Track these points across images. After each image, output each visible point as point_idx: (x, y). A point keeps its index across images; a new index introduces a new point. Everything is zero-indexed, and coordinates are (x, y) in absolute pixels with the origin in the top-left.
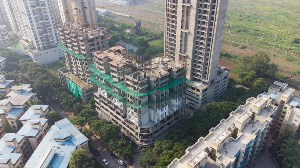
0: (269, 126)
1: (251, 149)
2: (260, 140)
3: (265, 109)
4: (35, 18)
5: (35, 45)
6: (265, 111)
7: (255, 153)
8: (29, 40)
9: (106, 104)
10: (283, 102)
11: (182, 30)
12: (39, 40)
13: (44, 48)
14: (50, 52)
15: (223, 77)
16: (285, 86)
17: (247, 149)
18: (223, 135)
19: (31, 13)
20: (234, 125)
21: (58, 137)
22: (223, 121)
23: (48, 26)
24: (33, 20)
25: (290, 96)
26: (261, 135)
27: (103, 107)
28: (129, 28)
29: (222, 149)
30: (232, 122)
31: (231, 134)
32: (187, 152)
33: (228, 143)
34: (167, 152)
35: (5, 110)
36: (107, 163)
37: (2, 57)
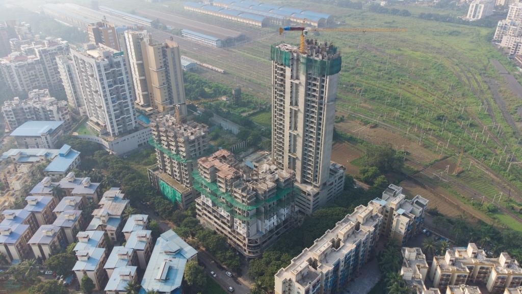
0: (371, 236)
1: (352, 259)
2: (362, 249)
3: (371, 218)
4: (112, 98)
5: (109, 130)
6: (371, 220)
7: (360, 262)
8: (100, 123)
9: (209, 212)
10: (392, 209)
11: (290, 132)
12: (115, 124)
13: (121, 134)
14: (128, 139)
15: (337, 178)
16: (399, 190)
17: (347, 259)
18: (324, 247)
19: (108, 93)
20: (338, 236)
21: (168, 250)
22: (329, 232)
23: (125, 107)
24: (110, 101)
25: (400, 202)
26: (363, 245)
27: (206, 215)
28: (225, 93)
29: (324, 259)
30: (336, 232)
31: (333, 245)
32: (292, 262)
33: (330, 254)
34: (275, 263)
35: (103, 221)
36: (215, 276)
37: (76, 151)
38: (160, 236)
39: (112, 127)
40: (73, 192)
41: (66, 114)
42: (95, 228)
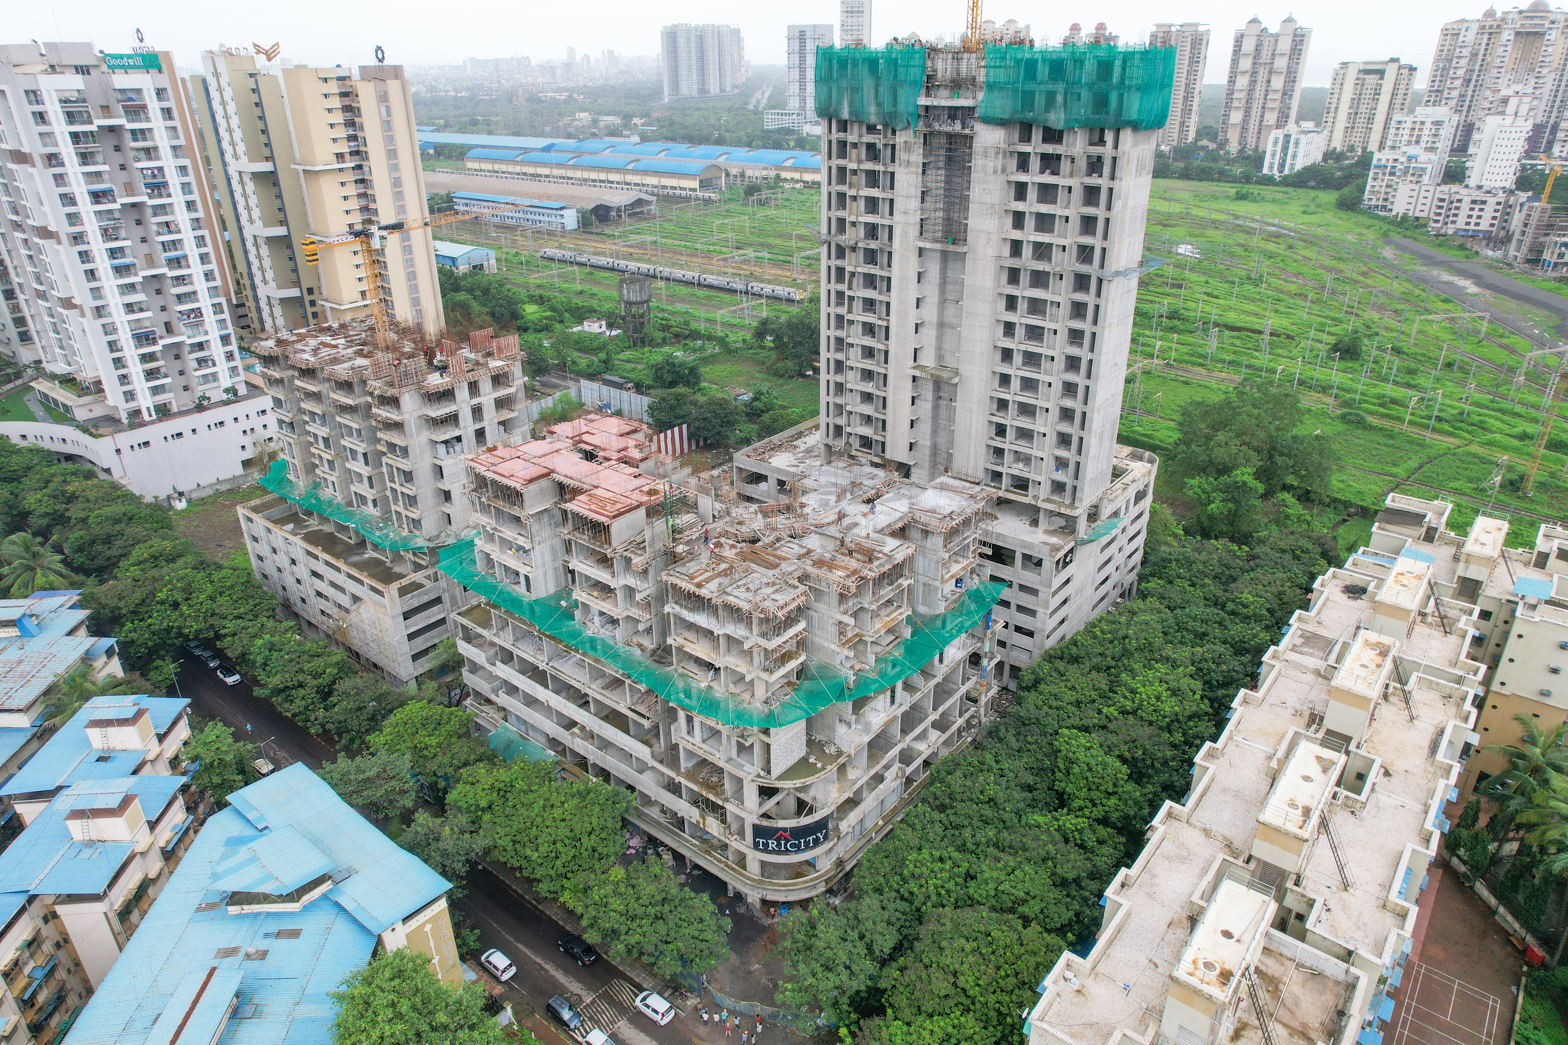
4: (112, 253)
12: (136, 369)
13: (164, 413)
14: (194, 431)
15: (1130, 494)
19: (92, 228)
20: (1320, 717)
22: (1246, 702)
23: (181, 298)
24: (103, 266)
28: (595, 312)
38: (226, 804)
39: (126, 380)
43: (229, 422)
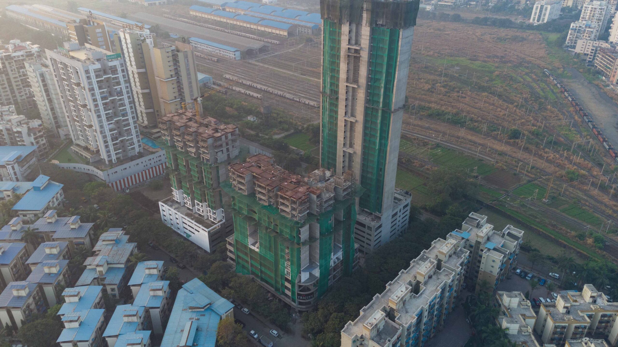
0: (458, 277)
1: (436, 307)
2: (447, 294)
3: (455, 253)
6: (454, 256)
7: (444, 311)
8: (90, 147)
10: (478, 243)
11: (345, 149)
12: (111, 148)
14: (130, 167)
15: (402, 207)
16: (483, 219)
17: (431, 307)
18: (402, 291)
19: (101, 107)
20: (416, 277)
22: (403, 272)
23: (125, 126)
24: (104, 118)
25: (487, 234)
26: (448, 289)
29: (402, 308)
30: (413, 272)
31: (412, 289)
32: (362, 313)
33: (408, 301)
34: (337, 315)
35: (100, 273)
37: (57, 184)
38: (182, 287)
39: (108, 152)
40: (55, 236)
41: (41, 136)
42: (89, 283)
43: (140, 164)
